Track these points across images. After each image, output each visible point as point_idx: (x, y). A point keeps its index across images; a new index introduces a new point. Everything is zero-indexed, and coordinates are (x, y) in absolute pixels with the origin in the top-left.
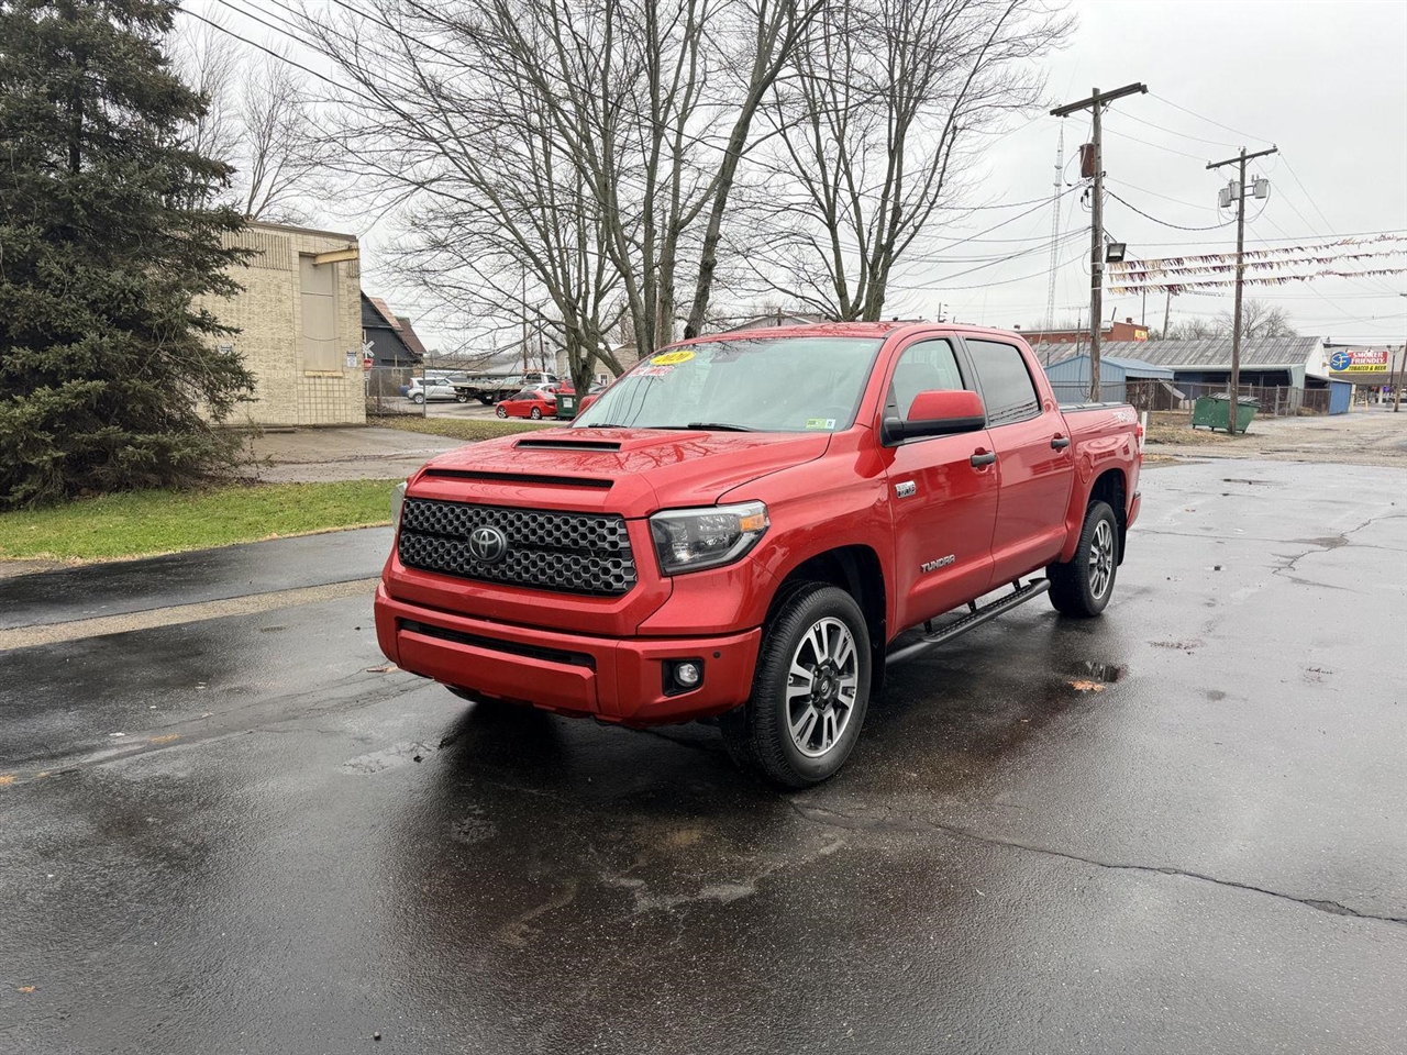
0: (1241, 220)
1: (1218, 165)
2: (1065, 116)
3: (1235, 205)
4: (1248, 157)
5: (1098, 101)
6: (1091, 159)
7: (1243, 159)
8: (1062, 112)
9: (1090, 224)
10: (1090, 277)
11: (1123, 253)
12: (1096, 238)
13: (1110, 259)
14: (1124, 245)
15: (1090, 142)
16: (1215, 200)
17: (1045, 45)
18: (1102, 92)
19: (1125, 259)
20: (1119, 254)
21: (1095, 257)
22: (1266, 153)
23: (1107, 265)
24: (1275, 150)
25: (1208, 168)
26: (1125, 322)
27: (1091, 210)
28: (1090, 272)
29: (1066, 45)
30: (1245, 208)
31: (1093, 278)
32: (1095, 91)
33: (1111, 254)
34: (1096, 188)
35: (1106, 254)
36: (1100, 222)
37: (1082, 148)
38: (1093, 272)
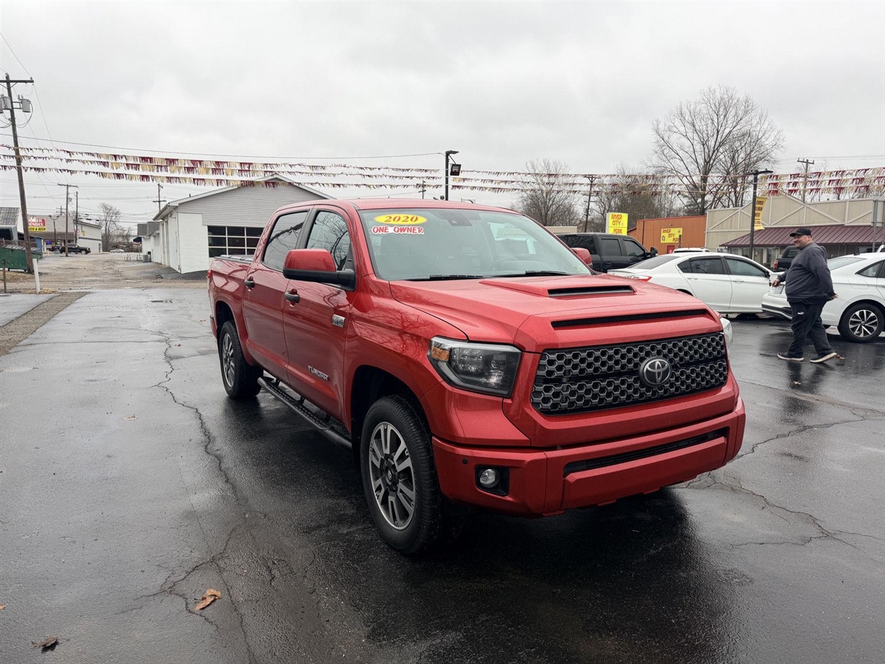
0: (14, 126)
3: (8, 113)
4: (12, 81)
7: (9, 82)
22: (25, 82)
24: (32, 81)
30: (16, 118)
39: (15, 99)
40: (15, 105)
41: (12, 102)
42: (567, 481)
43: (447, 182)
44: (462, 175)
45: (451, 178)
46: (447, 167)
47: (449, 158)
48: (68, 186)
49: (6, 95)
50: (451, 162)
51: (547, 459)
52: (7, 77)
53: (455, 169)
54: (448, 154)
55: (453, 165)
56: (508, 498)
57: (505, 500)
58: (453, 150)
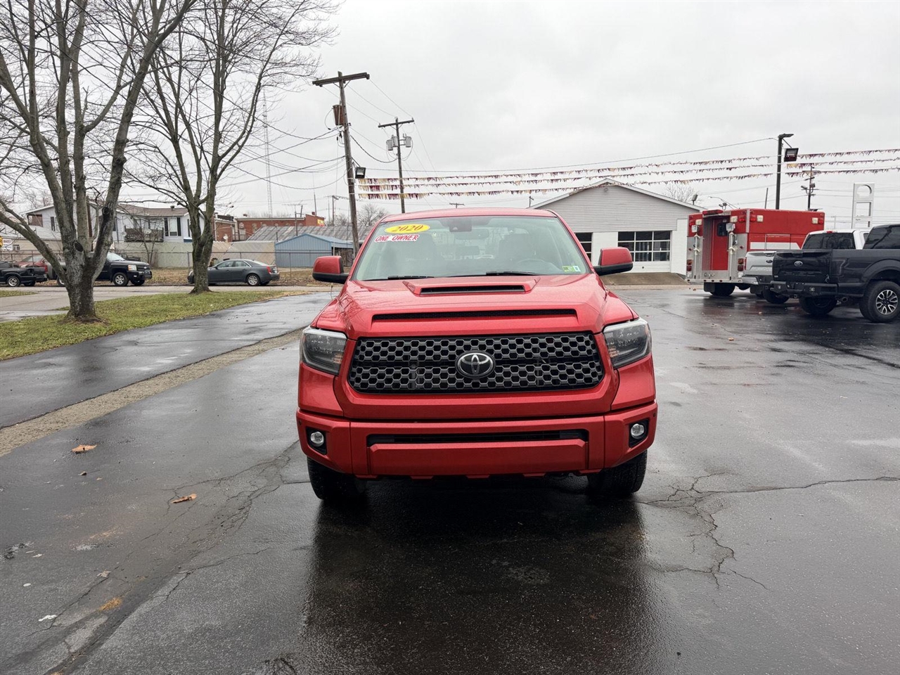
0: (400, 159)
1: (384, 126)
2: (321, 86)
3: (395, 150)
4: (400, 123)
5: (341, 80)
6: (340, 114)
7: (397, 124)
8: (319, 83)
9: (344, 154)
10: (348, 187)
11: (364, 173)
12: (349, 164)
13: (358, 177)
14: (365, 169)
15: (338, 104)
16: (385, 147)
17: (319, 41)
18: (343, 75)
19: (365, 177)
20: (362, 174)
21: (349, 174)
22: (409, 122)
23: (357, 180)
24: (413, 121)
25: (379, 127)
26: (311, 214)
27: (344, 145)
28: (347, 184)
29: (333, 43)
30: (401, 152)
31: (350, 187)
32: (340, 74)
33: (358, 174)
34: (346, 132)
35: (355, 173)
36: (350, 154)
37: (334, 107)
38: (349, 184)
39: (401, 138)
40: (402, 143)
41: (399, 141)
42: (370, 450)
43: (779, 168)
44: (799, 160)
45: (784, 164)
46: (780, 152)
47: (783, 142)
48: (457, 204)
49: (395, 135)
50: (785, 146)
51: (350, 428)
52: (397, 120)
53: (791, 154)
54: (781, 138)
55: (787, 150)
56: (326, 457)
57: (324, 458)
58: (786, 133)
